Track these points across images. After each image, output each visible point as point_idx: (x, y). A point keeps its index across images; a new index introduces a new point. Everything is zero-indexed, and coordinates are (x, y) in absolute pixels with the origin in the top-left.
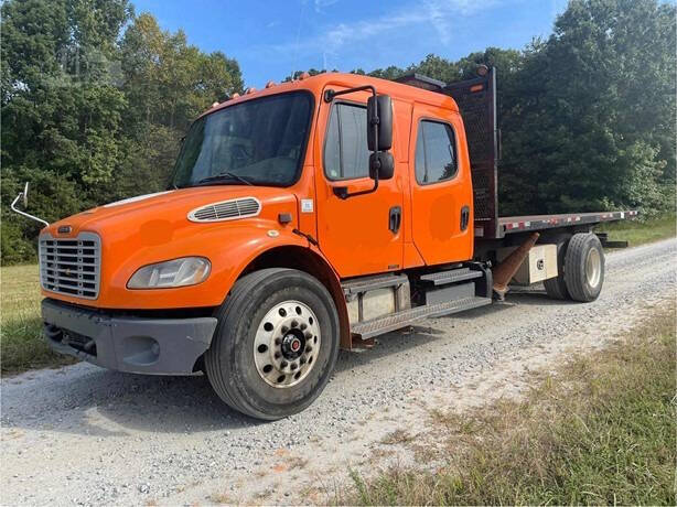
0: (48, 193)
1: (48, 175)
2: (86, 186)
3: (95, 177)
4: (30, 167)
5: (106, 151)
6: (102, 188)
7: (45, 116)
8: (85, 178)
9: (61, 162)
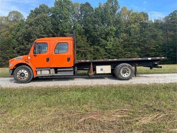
0: (98, 51)
1: (98, 47)
2: (106, 49)
3: (108, 47)
4: (96, 46)
5: (111, 41)
6: (109, 49)
7: (98, 35)
8: (106, 47)
9: (101, 44)
